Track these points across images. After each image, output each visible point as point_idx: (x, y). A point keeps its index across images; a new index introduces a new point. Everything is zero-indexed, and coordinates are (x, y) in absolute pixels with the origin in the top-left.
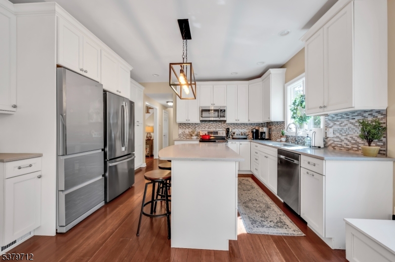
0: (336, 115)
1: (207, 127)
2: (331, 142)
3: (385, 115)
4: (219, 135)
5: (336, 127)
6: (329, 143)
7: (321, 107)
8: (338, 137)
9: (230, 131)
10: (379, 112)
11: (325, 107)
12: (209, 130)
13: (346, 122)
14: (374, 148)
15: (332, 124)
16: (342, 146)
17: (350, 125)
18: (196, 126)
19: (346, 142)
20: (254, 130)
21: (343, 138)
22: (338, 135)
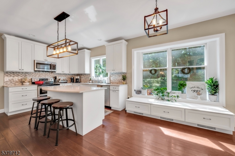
0: (114, 73)
1: (38, 75)
2: (112, 81)
3: (126, 74)
4: (49, 81)
5: (113, 77)
6: (111, 82)
7: (113, 70)
8: (114, 80)
9: (57, 78)
10: (125, 73)
11: (114, 70)
12: (39, 77)
13: (116, 75)
14: (125, 82)
15: (112, 76)
16: (115, 82)
17: (118, 76)
18: (27, 74)
19: (117, 81)
20: (72, 78)
21: (116, 80)
22: (114, 79)
